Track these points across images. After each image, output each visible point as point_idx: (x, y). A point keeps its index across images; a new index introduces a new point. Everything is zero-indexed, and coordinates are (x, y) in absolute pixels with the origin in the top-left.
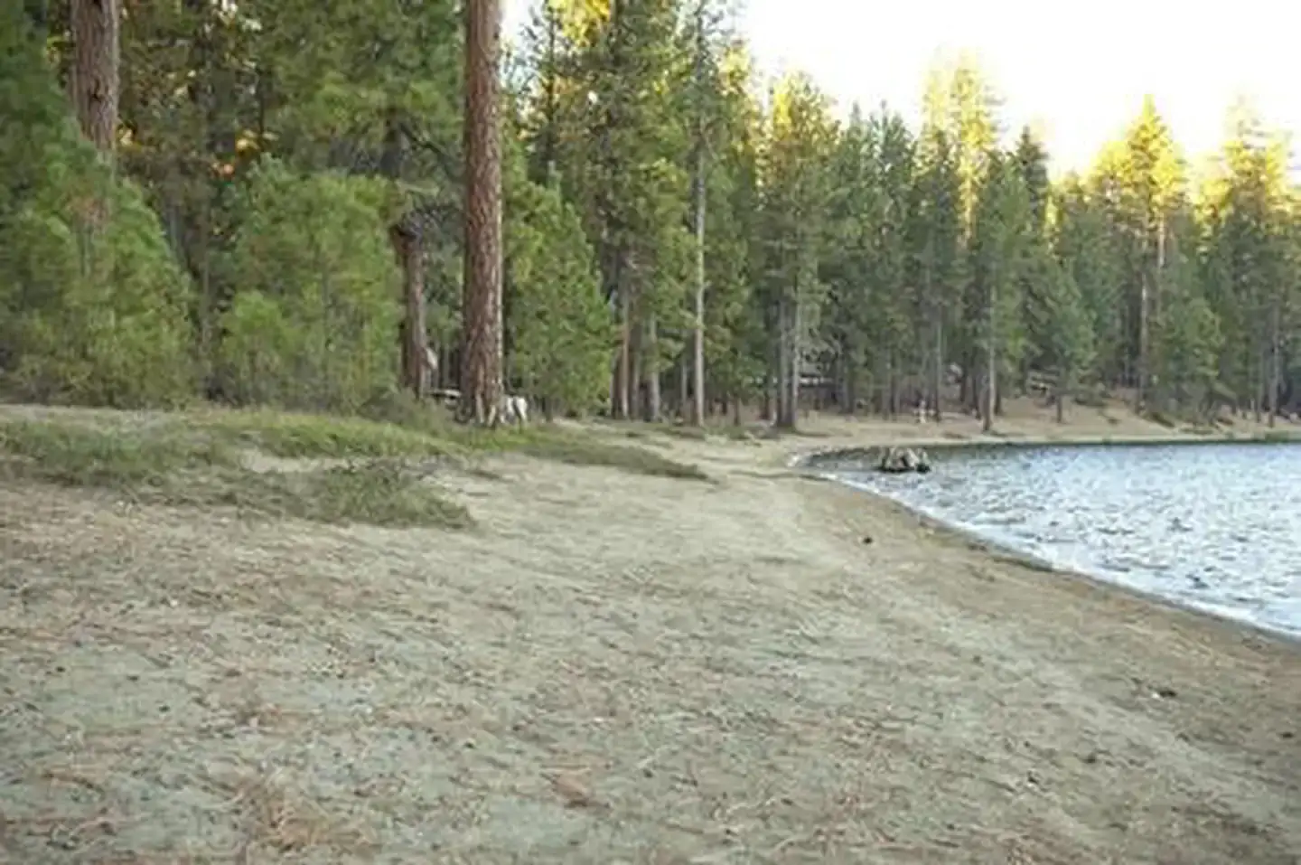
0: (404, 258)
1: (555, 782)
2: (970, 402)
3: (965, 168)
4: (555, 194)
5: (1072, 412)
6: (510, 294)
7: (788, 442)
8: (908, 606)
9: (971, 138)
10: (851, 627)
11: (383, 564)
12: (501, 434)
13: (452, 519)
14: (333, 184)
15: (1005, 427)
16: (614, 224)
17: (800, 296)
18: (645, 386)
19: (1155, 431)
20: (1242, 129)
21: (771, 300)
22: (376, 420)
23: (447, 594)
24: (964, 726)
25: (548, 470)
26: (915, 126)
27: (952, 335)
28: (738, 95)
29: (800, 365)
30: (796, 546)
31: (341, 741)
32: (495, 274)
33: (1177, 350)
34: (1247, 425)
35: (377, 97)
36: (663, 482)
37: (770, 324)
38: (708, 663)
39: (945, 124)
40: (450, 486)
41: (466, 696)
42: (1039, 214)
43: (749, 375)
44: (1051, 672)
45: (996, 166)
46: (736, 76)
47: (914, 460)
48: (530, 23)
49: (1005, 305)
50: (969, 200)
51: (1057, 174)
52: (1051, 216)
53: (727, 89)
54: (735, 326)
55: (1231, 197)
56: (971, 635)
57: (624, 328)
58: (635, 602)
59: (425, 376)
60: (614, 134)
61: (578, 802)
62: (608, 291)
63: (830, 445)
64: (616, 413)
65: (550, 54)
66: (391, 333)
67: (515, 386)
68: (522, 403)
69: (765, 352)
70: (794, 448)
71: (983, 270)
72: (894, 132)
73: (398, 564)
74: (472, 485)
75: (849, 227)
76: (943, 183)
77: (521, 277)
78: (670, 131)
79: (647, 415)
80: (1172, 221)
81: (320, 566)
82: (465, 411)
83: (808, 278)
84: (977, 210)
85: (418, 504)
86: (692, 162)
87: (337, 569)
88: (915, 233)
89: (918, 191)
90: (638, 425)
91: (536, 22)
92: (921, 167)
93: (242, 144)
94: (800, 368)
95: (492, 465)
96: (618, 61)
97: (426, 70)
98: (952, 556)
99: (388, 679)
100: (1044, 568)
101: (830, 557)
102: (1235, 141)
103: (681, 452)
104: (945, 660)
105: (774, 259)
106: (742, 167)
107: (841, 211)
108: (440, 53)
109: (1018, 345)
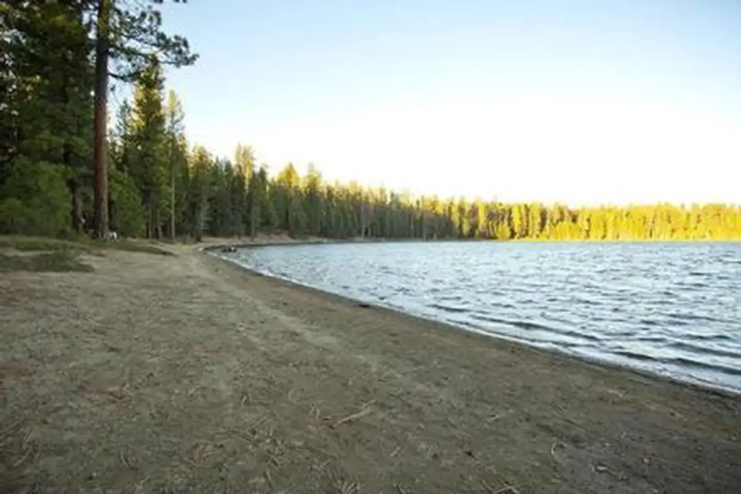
0: (73, 191)
1: (106, 345)
2: (248, 234)
3: (247, 175)
4: (126, 175)
5: (273, 236)
6: (111, 203)
7: (200, 244)
8: (225, 288)
9: (248, 168)
10: (207, 293)
11: (56, 284)
12: (107, 243)
13: (86, 269)
14: (44, 166)
15: (257, 240)
16: (146, 184)
17: (202, 205)
18: (157, 230)
19: (292, 241)
20: (310, 171)
21: (194, 206)
22: (62, 239)
23: (78, 292)
24: (233, 317)
25: (123, 253)
26: (234, 163)
27: (243, 216)
28: (184, 151)
29: (202, 224)
30: (196, 272)
31: (27, 341)
32: (105, 197)
33: (297, 222)
34: (313, 239)
35: (63, 141)
36: (160, 256)
37: (194, 213)
38: (162, 307)
39: (241, 164)
40: (86, 258)
41: (79, 322)
42: (265, 188)
43: (188, 226)
44: (258, 302)
45: (254, 174)
46: (183, 146)
47: (233, 249)
48: (118, 124)
49: (256, 210)
50: (247, 182)
51: (269, 178)
52: (268, 188)
53: (180, 149)
54: (184, 213)
55: (309, 187)
56: (239, 293)
57: (150, 213)
58: (143, 291)
59: (81, 226)
60: (146, 159)
61: (112, 350)
62: (143, 203)
63: (210, 245)
64: (147, 237)
65: (125, 134)
66: (68, 213)
67: (112, 229)
68: (115, 235)
69: (193, 221)
70: (201, 247)
71: (251, 201)
72: (228, 165)
73: (62, 284)
74: (94, 258)
75: (216, 188)
76: (241, 178)
77: (114, 197)
78: (164, 159)
79: (157, 237)
80: (296, 191)
81: (32, 286)
82: (95, 236)
83: (205, 201)
84: (250, 186)
85: (72, 265)
86: (170, 168)
87: (38, 287)
88: (234, 191)
89: (234, 180)
90: (155, 240)
91: (120, 124)
92: (235, 174)
93: (10, 151)
94: (202, 226)
95: (104, 252)
96: (148, 138)
97: (79, 134)
98: (240, 273)
99: (50, 319)
100: (261, 275)
101: (205, 274)
102: (309, 173)
103: (167, 247)
104: (231, 300)
105: (196, 195)
106: (186, 170)
107: (214, 184)
108: (85, 130)
109: (260, 220)
